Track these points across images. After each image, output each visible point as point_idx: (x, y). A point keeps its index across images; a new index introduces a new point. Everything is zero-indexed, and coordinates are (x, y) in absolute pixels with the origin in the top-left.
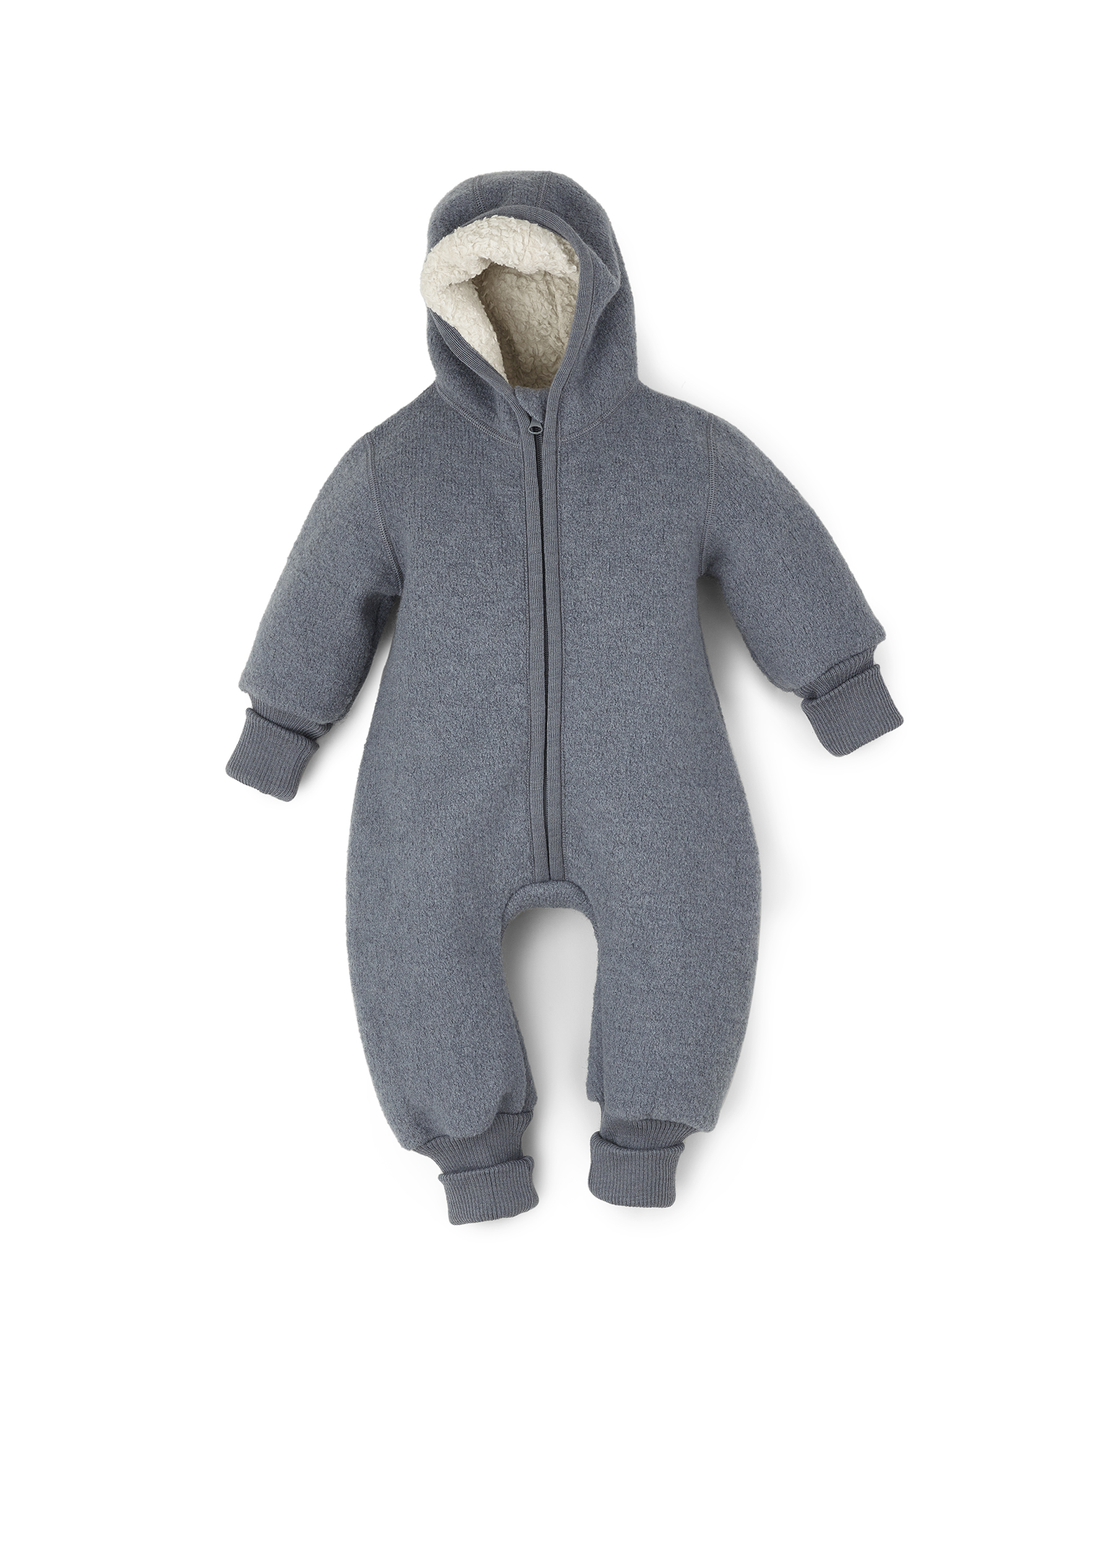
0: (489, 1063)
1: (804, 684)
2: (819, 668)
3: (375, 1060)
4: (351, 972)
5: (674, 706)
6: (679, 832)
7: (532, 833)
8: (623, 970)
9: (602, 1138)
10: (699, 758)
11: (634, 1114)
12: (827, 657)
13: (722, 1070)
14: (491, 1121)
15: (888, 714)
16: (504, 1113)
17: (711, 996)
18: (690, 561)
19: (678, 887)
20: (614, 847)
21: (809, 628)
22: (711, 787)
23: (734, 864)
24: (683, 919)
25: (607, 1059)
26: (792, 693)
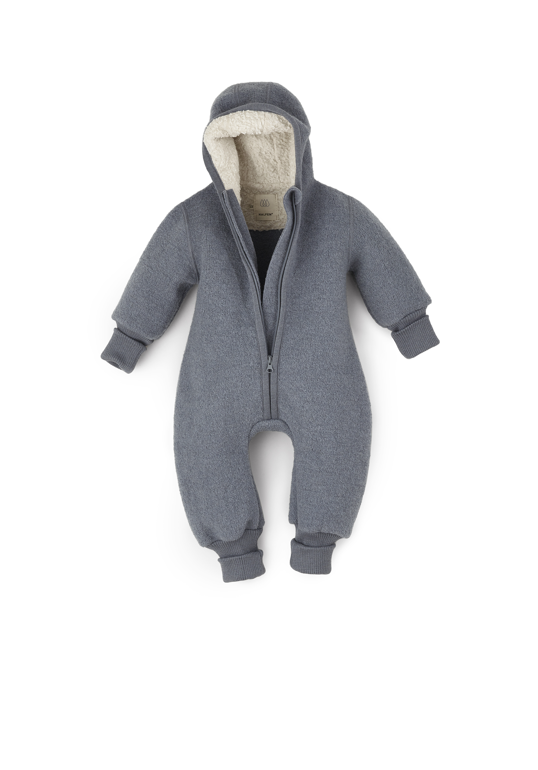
0: (241, 506)
1: (393, 324)
2: (400, 316)
3: (187, 504)
4: (176, 462)
5: (335, 336)
6: (335, 396)
7: (263, 397)
8: (307, 461)
9: (296, 541)
10: (344, 361)
11: (313, 530)
12: (404, 311)
13: (354, 509)
14: (242, 534)
15: (433, 339)
16: (249, 529)
17: (349, 474)
18: (344, 266)
19: (334, 422)
20: (304, 403)
21: (396, 297)
22: (349, 375)
23: (360, 411)
24: (336, 437)
25: (299, 504)
26: (387, 329)
